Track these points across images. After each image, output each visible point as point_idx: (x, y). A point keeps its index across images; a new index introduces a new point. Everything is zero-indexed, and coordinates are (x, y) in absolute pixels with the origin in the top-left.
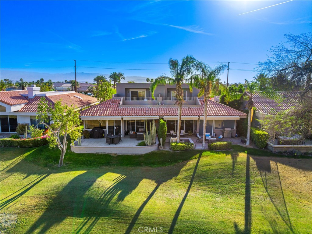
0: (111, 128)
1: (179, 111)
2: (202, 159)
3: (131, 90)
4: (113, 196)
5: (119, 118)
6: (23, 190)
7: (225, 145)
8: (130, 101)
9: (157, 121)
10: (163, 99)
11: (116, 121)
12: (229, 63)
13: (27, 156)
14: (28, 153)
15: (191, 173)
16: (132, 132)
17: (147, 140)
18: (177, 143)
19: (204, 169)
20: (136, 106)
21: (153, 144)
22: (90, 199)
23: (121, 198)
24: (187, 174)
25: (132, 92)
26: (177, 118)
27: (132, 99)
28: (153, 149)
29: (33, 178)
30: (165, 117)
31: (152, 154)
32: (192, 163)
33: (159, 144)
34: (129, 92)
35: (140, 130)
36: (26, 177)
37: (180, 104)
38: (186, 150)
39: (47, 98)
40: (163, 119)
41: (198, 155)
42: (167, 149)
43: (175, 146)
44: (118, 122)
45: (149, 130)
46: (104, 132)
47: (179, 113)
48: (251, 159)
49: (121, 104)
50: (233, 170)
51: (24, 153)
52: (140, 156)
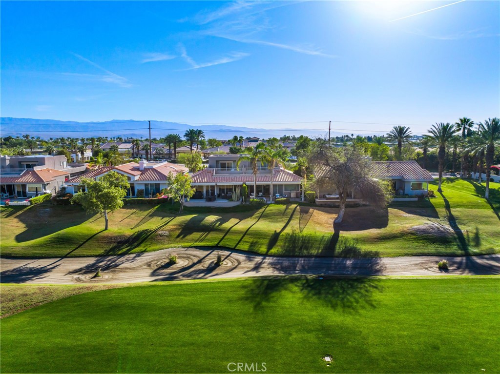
0: (207, 192)
1: (254, 178)
2: (268, 208)
3: (220, 162)
4: (216, 224)
5: (214, 184)
6: (165, 223)
7: (285, 200)
8: (220, 171)
9: (241, 186)
10: (246, 169)
11: (211, 186)
12: (330, 122)
13: (157, 208)
14: (156, 207)
15: (260, 214)
16: (223, 194)
17: (234, 198)
18: (254, 199)
19: (268, 212)
20: (225, 175)
21: (238, 200)
22: (204, 225)
23: (220, 224)
24: (257, 215)
25: (221, 163)
26: (253, 183)
27: (221, 170)
28: (238, 203)
29: (166, 219)
30: (247, 183)
31: (237, 207)
32: (261, 210)
33: (242, 201)
34: (219, 163)
35: (228, 193)
36: (162, 219)
37: (255, 174)
38: (260, 203)
39: (154, 170)
40: (245, 184)
41: (266, 206)
42: (248, 203)
43: (252, 201)
44: (213, 187)
45: (235, 191)
46: (202, 195)
47: (254, 180)
48: (298, 207)
49: (214, 174)
50: (285, 212)
51: (154, 207)
52: (230, 208)
